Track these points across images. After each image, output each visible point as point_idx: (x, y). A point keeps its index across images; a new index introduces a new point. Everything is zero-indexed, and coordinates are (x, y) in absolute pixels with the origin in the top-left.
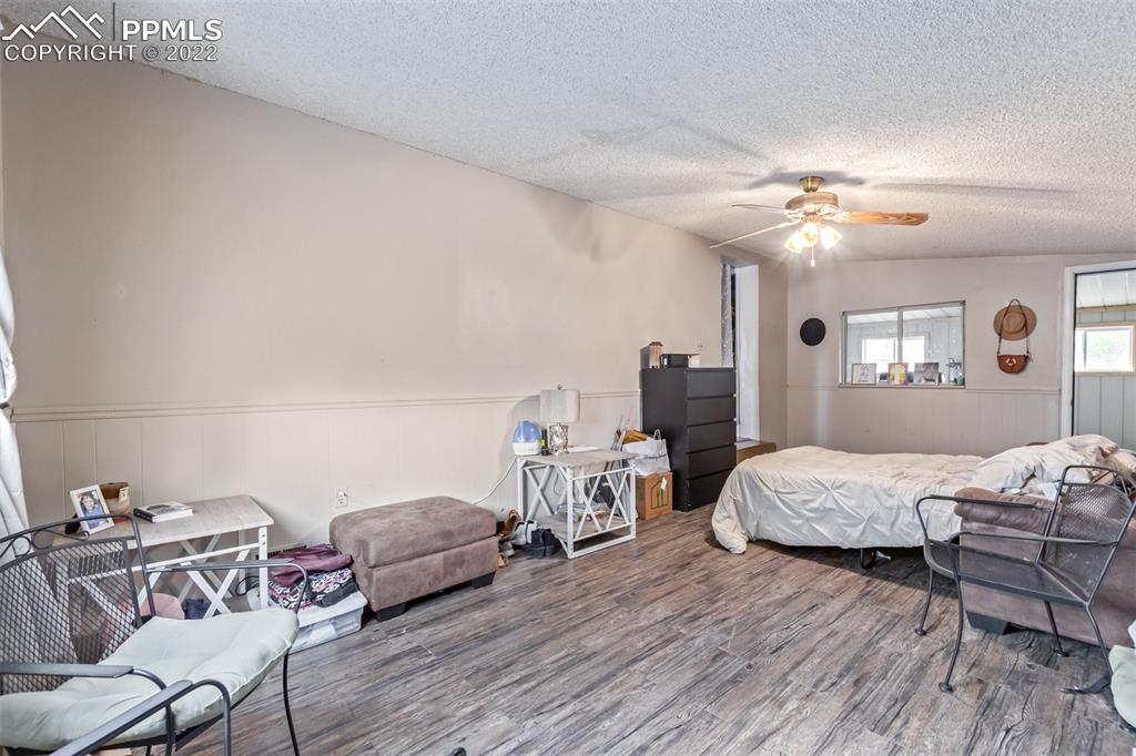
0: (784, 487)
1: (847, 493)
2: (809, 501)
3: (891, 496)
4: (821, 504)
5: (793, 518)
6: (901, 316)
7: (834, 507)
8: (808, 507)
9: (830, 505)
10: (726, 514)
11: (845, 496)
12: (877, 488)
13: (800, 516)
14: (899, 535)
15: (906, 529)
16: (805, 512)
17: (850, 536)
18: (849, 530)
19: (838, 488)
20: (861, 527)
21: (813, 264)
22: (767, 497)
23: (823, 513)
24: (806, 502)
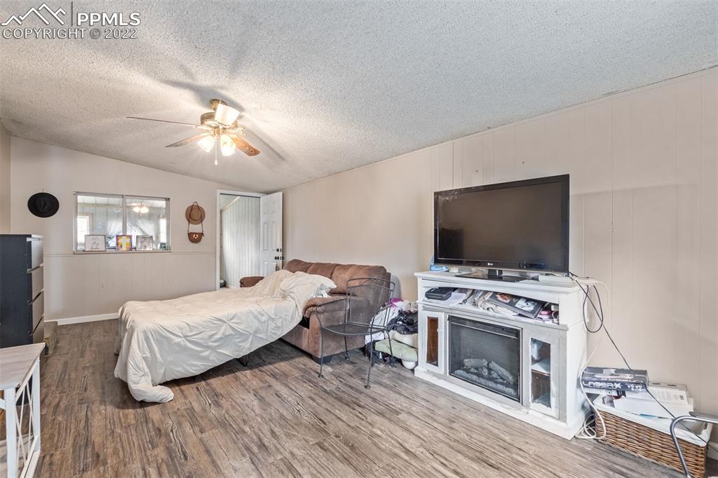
0: (191, 331)
1: (238, 321)
2: (213, 335)
3: (263, 315)
4: (223, 334)
5: (202, 352)
6: (124, 202)
7: (232, 332)
8: (213, 340)
9: (230, 332)
10: (142, 373)
11: (237, 323)
12: (256, 313)
13: (209, 347)
14: (270, 336)
15: (273, 331)
16: (211, 344)
17: (244, 347)
18: (242, 344)
19: (232, 319)
20: (250, 340)
21: (216, 163)
22: (178, 344)
23: (225, 339)
24: (211, 336)
